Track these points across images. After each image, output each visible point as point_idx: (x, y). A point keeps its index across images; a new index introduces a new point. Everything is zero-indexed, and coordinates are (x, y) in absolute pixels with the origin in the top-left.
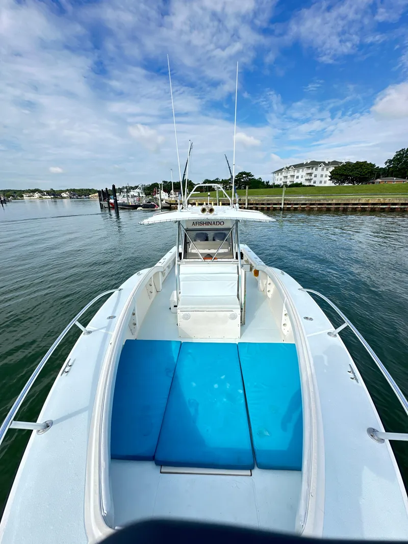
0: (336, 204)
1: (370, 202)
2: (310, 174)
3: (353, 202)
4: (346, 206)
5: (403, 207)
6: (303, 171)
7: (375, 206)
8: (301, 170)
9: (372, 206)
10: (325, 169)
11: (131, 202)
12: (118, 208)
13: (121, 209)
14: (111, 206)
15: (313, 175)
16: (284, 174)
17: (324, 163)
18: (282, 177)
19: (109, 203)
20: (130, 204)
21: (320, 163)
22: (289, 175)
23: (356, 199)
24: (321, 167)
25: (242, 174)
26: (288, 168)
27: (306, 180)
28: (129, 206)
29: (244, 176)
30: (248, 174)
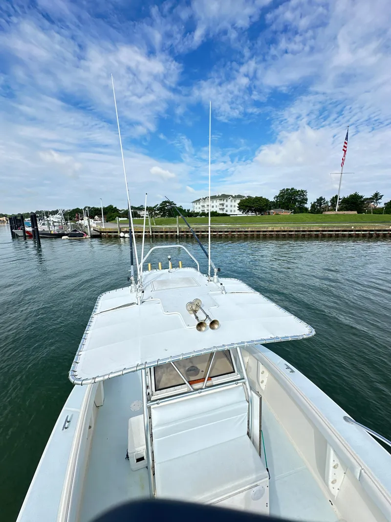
0: (251, 231)
1: (275, 230)
2: (223, 205)
3: (263, 230)
4: (258, 233)
5: (296, 233)
6: (216, 202)
7: (279, 233)
8: (215, 201)
9: (277, 233)
10: (233, 201)
11: (54, 230)
12: (39, 237)
13: (42, 237)
14: (27, 234)
15: (225, 206)
16: (202, 204)
17: (232, 196)
18: (200, 206)
19: (24, 231)
20: (52, 232)
21: (229, 196)
22: (205, 205)
23: (265, 227)
24: (230, 200)
25: (165, 202)
26: (204, 199)
27: (220, 209)
28: (51, 234)
29: (167, 204)
30: (171, 203)
